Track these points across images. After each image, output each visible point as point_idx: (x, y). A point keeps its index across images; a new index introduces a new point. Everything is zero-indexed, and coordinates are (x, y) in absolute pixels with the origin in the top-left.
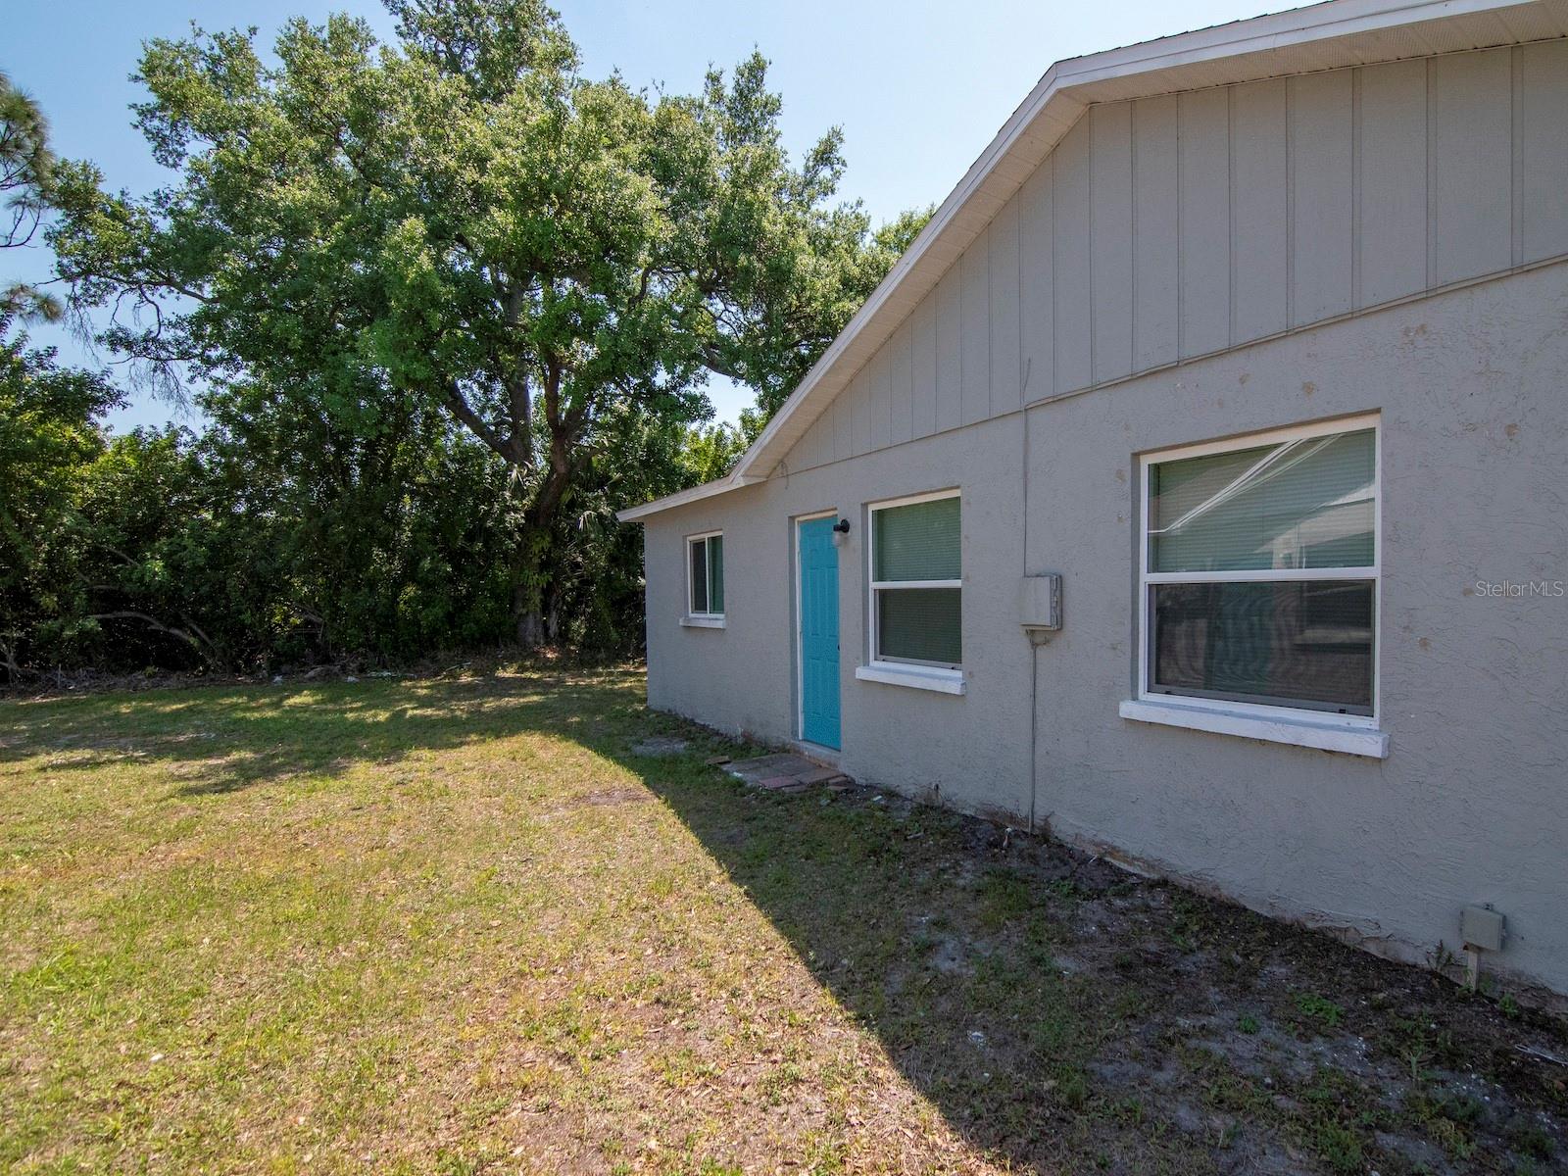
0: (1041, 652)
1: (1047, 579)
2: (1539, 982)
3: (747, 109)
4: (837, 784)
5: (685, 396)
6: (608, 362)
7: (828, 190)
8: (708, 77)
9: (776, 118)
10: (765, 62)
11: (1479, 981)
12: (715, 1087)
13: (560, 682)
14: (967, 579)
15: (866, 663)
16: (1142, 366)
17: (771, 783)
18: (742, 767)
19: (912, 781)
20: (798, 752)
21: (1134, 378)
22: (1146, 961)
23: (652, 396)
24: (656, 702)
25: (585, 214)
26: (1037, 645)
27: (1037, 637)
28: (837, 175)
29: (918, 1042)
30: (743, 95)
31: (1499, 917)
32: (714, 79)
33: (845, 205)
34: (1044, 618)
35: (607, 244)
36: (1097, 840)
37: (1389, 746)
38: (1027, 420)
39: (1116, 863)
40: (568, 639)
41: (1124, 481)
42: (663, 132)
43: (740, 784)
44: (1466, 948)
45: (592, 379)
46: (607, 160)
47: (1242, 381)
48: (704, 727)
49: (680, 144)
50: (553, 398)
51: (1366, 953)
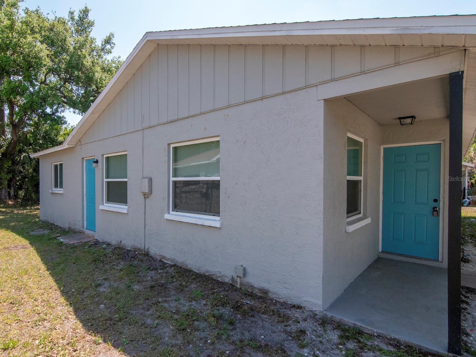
0: (147, 200)
1: (147, 179)
2: (253, 284)
3: (82, 24)
4: (93, 242)
5: (57, 116)
6: (29, 104)
7: (110, 52)
8: (70, 12)
9: (92, 27)
10: (89, 10)
11: (240, 285)
12: (20, 323)
13: (12, 212)
14: (129, 179)
15: (103, 204)
16: (170, 119)
17: (71, 242)
18: (64, 238)
19: (114, 240)
20: (84, 233)
21: (168, 123)
22: (159, 285)
23: (45, 116)
24: (42, 218)
25: (22, 55)
26: (146, 198)
27: (146, 196)
28: (112, 48)
29: (84, 309)
30: (81, 19)
31: (243, 268)
32: (72, 13)
33: (115, 57)
34: (146, 190)
35: (30, 66)
36: (160, 254)
37: (222, 224)
38: (143, 133)
39: (164, 261)
40: (18, 197)
41: (166, 151)
42: (52, 30)
43: (62, 243)
44: (237, 277)
45: (24, 109)
46: (30, 38)
47: (191, 125)
48: (57, 226)
49: (58, 34)
50: (11, 114)
51: (218, 280)
